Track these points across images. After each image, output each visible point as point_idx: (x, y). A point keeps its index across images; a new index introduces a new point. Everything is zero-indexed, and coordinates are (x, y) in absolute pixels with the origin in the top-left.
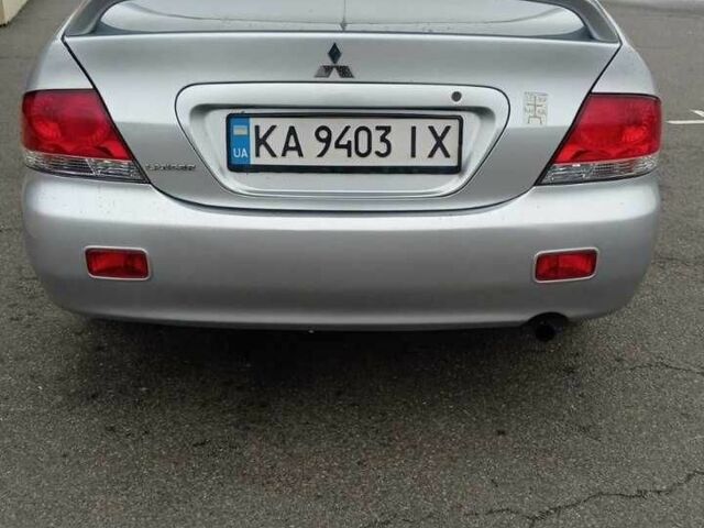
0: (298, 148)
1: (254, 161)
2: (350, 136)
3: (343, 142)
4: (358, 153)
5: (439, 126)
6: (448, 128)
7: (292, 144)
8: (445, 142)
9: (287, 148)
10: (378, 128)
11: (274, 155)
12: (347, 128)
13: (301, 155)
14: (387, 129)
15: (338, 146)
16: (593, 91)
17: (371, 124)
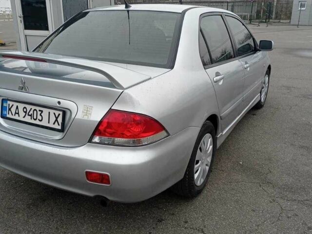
0: (18, 113)
1: (8, 116)
2: (31, 112)
3: (30, 114)
4: (34, 119)
5: (57, 113)
6: (59, 114)
7: (17, 112)
8: (58, 119)
9: (16, 113)
10: (40, 111)
11: (12, 115)
12: (31, 109)
13: (19, 116)
14: (42, 111)
15: (28, 115)
16: (112, 108)
17: (38, 108)
